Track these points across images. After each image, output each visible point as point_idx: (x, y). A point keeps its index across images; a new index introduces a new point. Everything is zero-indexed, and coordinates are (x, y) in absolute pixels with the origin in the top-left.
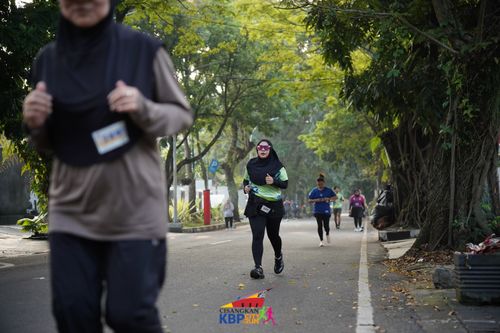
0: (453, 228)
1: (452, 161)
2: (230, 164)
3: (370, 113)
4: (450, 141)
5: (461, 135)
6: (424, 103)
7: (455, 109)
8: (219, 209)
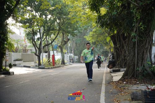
0: (137, 71)
1: (136, 46)
2: (62, 46)
3: (106, 29)
4: (135, 39)
5: (139, 36)
6: (125, 25)
7: (137, 26)
8: (58, 61)
